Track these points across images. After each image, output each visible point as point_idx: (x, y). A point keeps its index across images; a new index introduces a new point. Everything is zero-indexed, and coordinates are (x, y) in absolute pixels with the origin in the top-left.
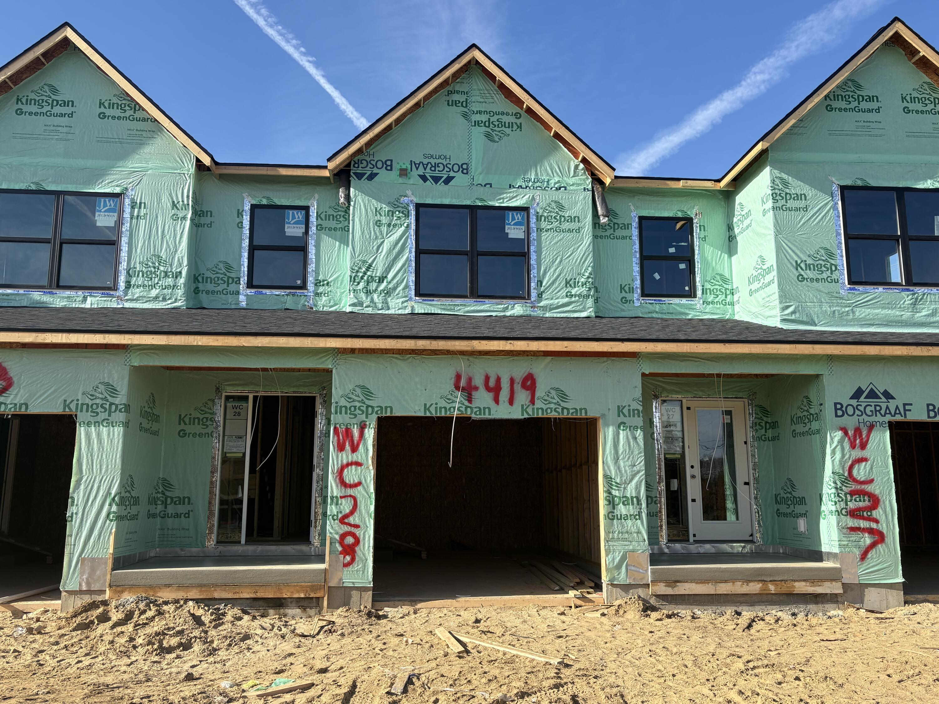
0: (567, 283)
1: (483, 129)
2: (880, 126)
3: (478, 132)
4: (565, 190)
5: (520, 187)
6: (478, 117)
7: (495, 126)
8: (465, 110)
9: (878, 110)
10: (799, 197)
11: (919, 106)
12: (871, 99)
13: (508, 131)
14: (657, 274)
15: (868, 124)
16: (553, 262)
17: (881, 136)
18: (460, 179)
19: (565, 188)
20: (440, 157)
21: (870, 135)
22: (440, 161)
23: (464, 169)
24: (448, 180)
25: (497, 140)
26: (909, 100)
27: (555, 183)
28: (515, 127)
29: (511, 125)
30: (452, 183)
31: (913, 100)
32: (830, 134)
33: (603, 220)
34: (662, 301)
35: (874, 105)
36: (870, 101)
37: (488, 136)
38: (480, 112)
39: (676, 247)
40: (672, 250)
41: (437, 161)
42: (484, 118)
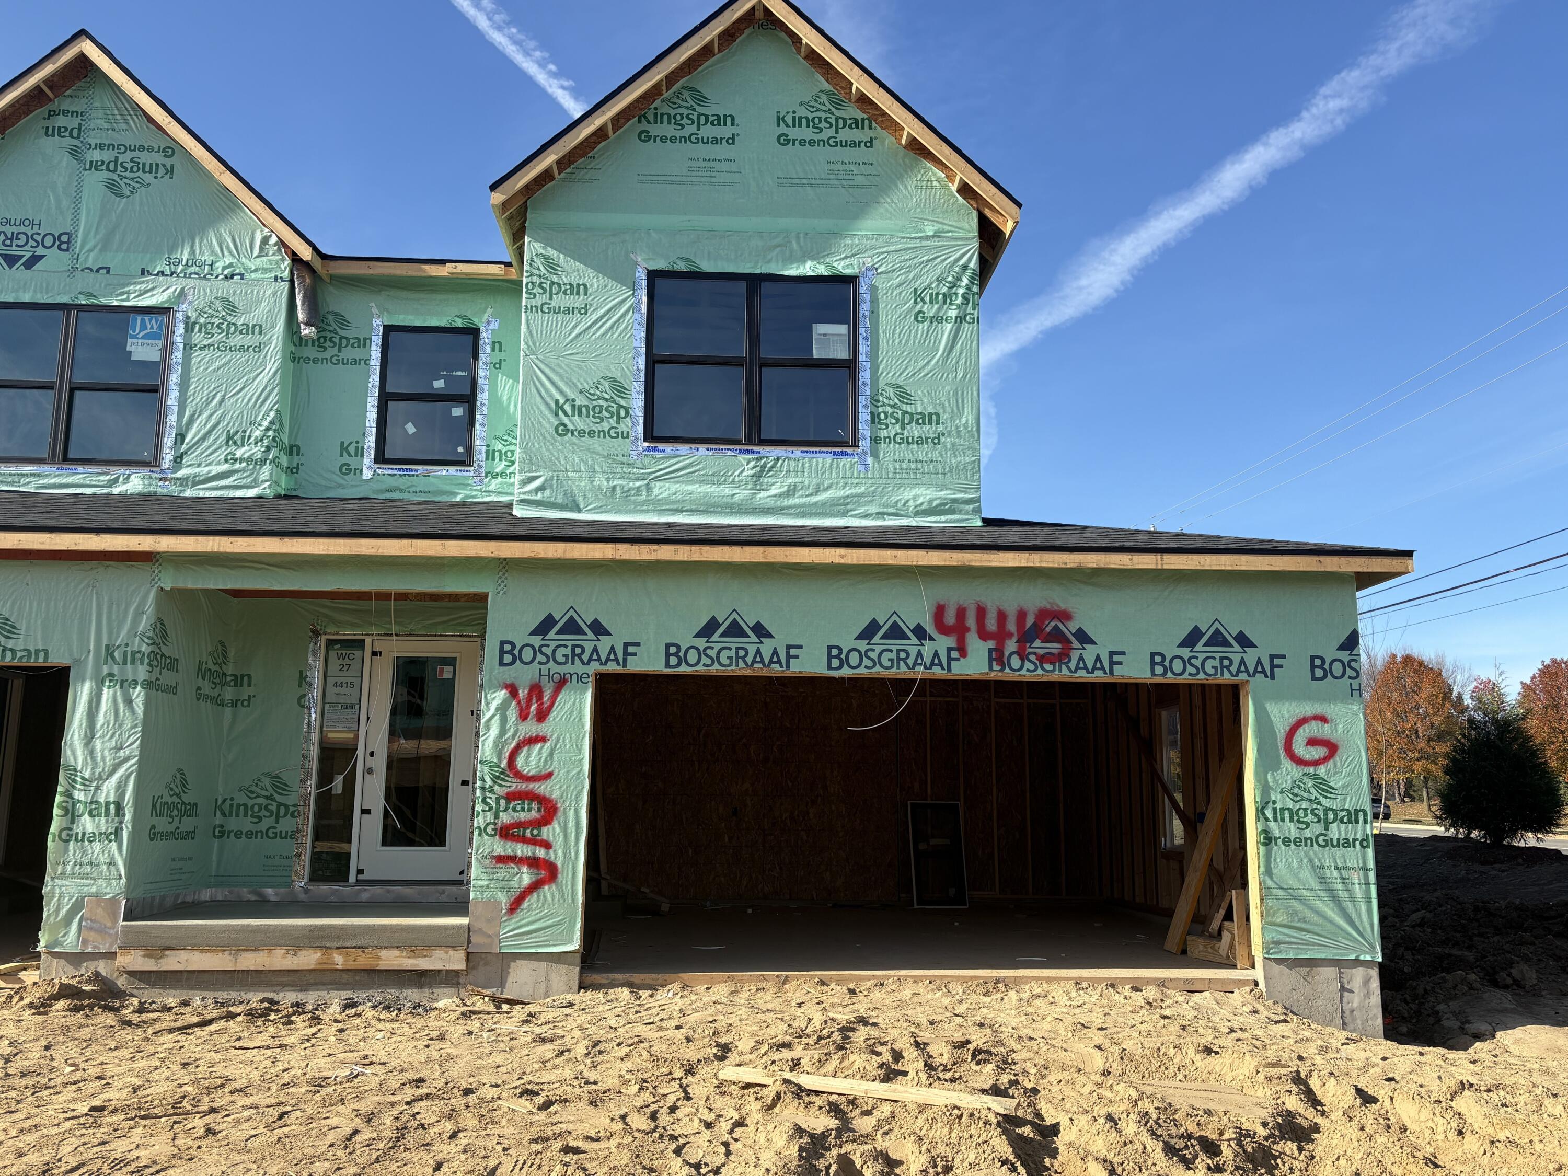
0: (229, 438)
1: (105, 175)
2: (734, 166)
3: (95, 181)
4: (242, 279)
5: (162, 273)
6: (96, 155)
7: (126, 169)
8: (76, 142)
9: (732, 140)
10: (574, 289)
11: (807, 133)
12: (720, 120)
13: (148, 178)
14: (410, 424)
15: (713, 164)
16: (208, 402)
17: (732, 184)
18: (53, 259)
19: (242, 275)
20: (22, 223)
21: (712, 184)
22: (22, 229)
23: (64, 242)
24: (35, 259)
25: (128, 193)
26: (790, 123)
27: (224, 268)
28: (162, 171)
29: (153, 169)
30: (39, 266)
31: (797, 122)
32: (642, 182)
33: (306, 331)
34: (411, 470)
35: (725, 131)
36: (719, 124)
37: (112, 186)
38: (101, 147)
39: (445, 378)
40: (439, 384)
41: (15, 230)
42: (107, 155)
